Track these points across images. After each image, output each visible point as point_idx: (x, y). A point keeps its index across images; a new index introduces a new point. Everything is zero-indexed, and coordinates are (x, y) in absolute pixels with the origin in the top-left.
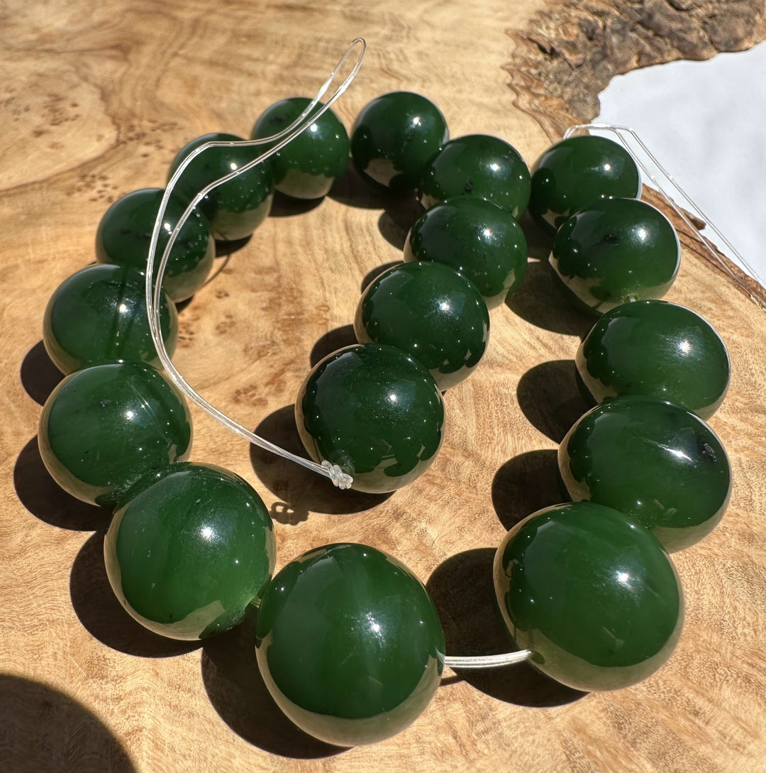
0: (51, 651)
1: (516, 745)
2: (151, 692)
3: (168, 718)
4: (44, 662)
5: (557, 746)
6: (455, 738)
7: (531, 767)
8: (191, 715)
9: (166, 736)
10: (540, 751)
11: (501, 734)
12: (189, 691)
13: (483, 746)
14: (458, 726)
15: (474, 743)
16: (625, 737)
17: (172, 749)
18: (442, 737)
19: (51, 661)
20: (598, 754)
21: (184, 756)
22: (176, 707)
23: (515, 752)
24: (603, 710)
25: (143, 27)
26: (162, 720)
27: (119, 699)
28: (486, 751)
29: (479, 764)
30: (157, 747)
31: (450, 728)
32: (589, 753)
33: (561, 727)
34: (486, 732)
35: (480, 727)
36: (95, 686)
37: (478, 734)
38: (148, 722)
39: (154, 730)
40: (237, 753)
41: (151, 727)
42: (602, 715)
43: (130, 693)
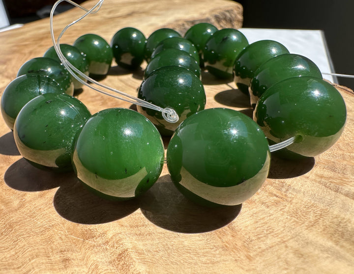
0: (57, 238)
1: (303, 190)
2: (123, 233)
3: (139, 240)
4: (55, 243)
5: (318, 184)
6: (277, 197)
7: (315, 195)
8: (150, 234)
9: (141, 247)
10: (313, 188)
11: (294, 189)
12: (143, 226)
13: (290, 195)
14: (275, 193)
15: (286, 196)
16: (339, 173)
17: (149, 251)
18: (272, 198)
19: (60, 241)
20: (335, 181)
21: (157, 252)
22: (140, 234)
23: (304, 192)
24: (323, 168)
25: (10, 57)
26: (136, 242)
27: (107, 242)
28: (293, 196)
29: (294, 201)
30: (140, 254)
31: (272, 194)
32: (331, 182)
33: (314, 178)
34: (287, 190)
35: (284, 190)
36: (90, 242)
37: (285, 192)
38: (129, 246)
39: (134, 247)
40: (183, 240)
41: (132, 247)
42: (325, 170)
43: (112, 238)
